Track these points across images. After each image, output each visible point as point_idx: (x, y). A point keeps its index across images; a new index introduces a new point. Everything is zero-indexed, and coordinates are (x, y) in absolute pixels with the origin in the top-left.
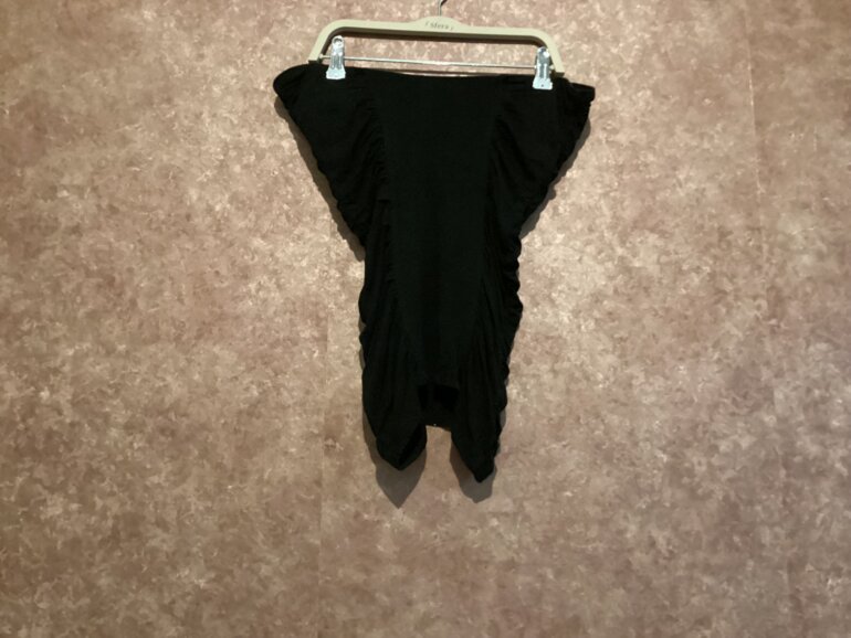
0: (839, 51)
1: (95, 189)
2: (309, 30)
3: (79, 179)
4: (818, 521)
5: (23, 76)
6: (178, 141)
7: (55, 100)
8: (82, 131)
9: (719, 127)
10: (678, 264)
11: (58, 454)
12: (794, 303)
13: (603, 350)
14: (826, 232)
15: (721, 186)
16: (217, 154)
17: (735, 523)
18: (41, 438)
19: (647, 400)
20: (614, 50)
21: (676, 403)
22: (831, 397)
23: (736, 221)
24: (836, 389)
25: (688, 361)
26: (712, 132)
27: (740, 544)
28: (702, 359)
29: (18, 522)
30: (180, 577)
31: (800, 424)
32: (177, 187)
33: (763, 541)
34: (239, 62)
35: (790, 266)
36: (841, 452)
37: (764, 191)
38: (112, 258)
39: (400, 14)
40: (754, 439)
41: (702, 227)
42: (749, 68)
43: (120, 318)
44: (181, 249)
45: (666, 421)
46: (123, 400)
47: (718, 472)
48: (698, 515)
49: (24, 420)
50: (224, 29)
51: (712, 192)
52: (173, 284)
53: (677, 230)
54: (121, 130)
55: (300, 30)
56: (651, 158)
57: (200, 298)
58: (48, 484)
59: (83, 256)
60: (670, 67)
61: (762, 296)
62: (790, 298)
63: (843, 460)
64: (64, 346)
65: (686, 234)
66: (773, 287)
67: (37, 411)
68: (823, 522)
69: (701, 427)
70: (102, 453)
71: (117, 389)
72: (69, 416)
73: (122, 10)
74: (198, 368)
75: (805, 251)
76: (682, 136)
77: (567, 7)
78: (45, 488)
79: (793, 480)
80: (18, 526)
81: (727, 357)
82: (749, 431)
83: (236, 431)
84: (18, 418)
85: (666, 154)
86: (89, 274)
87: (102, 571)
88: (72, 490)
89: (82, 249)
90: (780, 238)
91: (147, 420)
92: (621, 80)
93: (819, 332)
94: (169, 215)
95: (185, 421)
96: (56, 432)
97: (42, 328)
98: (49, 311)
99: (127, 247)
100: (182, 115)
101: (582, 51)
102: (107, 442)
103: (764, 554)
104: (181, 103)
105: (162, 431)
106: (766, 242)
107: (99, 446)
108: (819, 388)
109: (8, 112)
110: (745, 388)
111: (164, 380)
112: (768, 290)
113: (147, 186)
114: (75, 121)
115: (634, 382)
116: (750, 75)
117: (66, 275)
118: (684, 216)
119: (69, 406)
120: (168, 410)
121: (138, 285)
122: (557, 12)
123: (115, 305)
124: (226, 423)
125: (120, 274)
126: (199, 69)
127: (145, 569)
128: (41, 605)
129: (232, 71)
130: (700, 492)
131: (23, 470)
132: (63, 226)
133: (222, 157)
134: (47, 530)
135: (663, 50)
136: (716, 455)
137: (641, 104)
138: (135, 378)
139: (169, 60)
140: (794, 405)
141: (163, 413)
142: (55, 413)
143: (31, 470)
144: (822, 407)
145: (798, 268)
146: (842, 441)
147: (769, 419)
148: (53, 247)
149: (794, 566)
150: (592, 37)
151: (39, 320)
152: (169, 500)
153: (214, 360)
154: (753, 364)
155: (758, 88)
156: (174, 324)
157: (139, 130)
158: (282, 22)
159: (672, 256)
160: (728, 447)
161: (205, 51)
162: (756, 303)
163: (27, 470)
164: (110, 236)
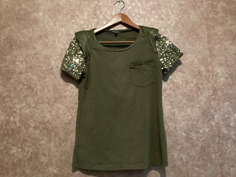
0: (230, 22)
1: (26, 62)
2: (85, 18)
3: (22, 59)
4: (228, 152)
5: (7, 31)
6: (49, 48)
7: (15, 37)
8: (23, 46)
9: (197, 43)
10: (187, 81)
11: (15, 135)
12: (219, 91)
13: (167, 105)
14: (227, 71)
15: (198, 59)
16: (59, 51)
17: (205, 153)
18: (11, 131)
19: (179, 119)
20: (168, 23)
21: (187, 119)
22: (230, 117)
23: (203, 69)
24: (232, 115)
25: (190, 108)
26: (196, 45)
27: (206, 159)
28: (195, 107)
29: (4, 155)
30: (49, 170)
31: (222, 125)
32: (48, 61)
33: (212, 158)
34: (66, 26)
35: (218, 81)
36: (234, 133)
37: (210, 60)
38: (31, 80)
39: (110, 13)
40: (210, 129)
41: (193, 70)
42: (205, 27)
43: (32, 97)
44: (50, 78)
45: (185, 124)
46: (33, 120)
47: (200, 138)
48: (194, 151)
49: (6, 126)
50: (62, 18)
51: (196, 61)
52: (47, 88)
53: (186, 71)
54: (33, 45)
55: (82, 18)
57: (55, 91)
59: (22, 80)
60: (184, 27)
61: (211, 89)
62: (218, 90)
63: (234, 135)
64: (17, 105)
65: (189, 72)
66: (213, 87)
67: (9, 123)
68: (229, 152)
69: (194, 126)
70: (28, 135)
71: (32, 117)
72: (18, 124)
73: (34, 13)
74: (54, 111)
75: (222, 77)
76: (187, 46)
77: (155, 11)
78: (12, 145)
79: (220, 141)
80: (4, 156)
81: (201, 106)
82: (208, 127)
83: (65, 128)
84: (4, 125)
86: (24, 85)
87: (27, 168)
88: (19, 146)
89: (22, 78)
90: (215, 73)
91: (40, 125)
92: (170, 31)
93: (226, 99)
94: (46, 69)
95: (51, 126)
96: (15, 129)
97: (11, 100)
98: (13, 96)
99: (35, 77)
100: (50, 41)
101: (159, 23)
102: (29, 132)
103: (213, 161)
104: (50, 38)
105: (44, 129)
106: (211, 74)
107: (26, 133)
108: (227, 115)
109: (2, 41)
110: (207, 115)
111: (45, 114)
112: (212, 88)
113: (40, 60)
114: (21, 43)
115: (176, 113)
116: (206, 29)
117: (18, 85)
118: (188, 68)
119: (18, 122)
120: (46, 123)
121: (38, 88)
122: (153, 12)
123: (31, 94)
124: (62, 126)
125: (33, 85)
126: (55, 29)
127: (39, 168)
129: (64, 29)
130: (194, 144)
131: (5, 140)
132: (17, 72)
133: (61, 53)
135: (182, 22)
136: (199, 134)
137: (176, 37)
138: (37, 114)
139: (47, 26)
140: (220, 120)
141: (45, 123)
142: (15, 124)
143: (8, 140)
144: (228, 120)
145: (220, 82)
146: (234, 129)
148: (14, 78)
149: (221, 165)
150: (162, 19)
151: (10, 98)
152: (46, 148)
153: (59, 108)
154: (209, 108)
155: (208, 32)
156: (48, 99)
157: (38, 45)
158: (78, 16)
159: (185, 78)
160: (202, 131)
161: (56, 24)
162: (209, 91)
163: (7, 140)
164: (30, 74)
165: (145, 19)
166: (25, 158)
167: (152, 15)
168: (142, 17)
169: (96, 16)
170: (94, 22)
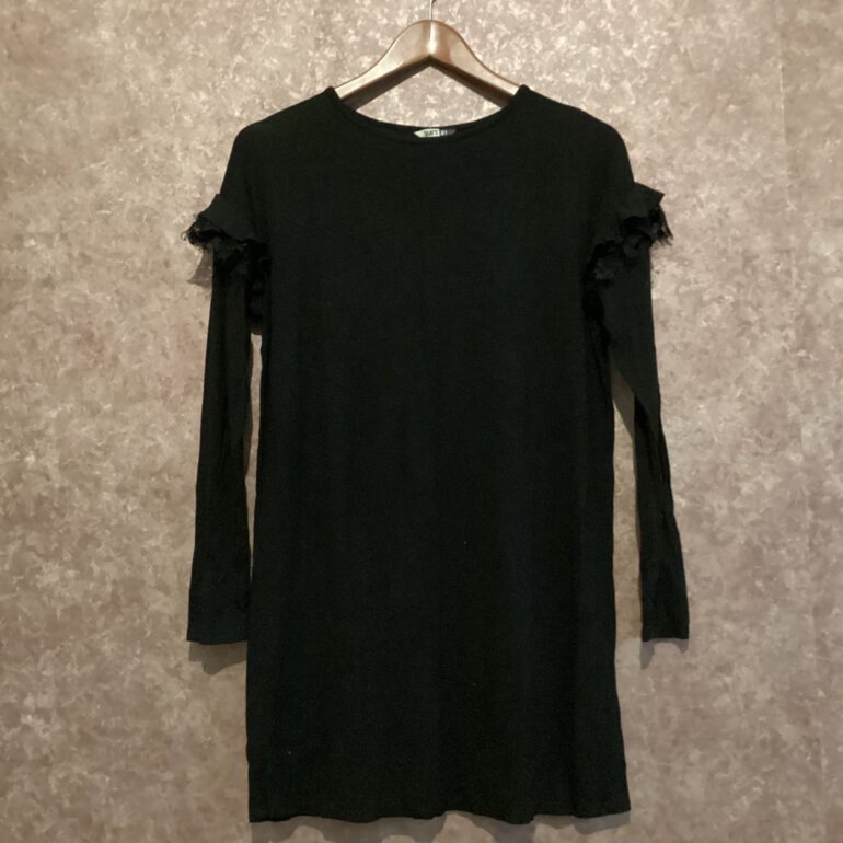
1: (64, 236)
2: (285, 45)
3: (46, 225)
6: (150, 179)
7: (11, 138)
8: (44, 172)
9: (744, 138)
10: (698, 294)
11: (49, 520)
12: (825, 332)
15: (746, 205)
16: (192, 192)
17: (757, 567)
18: (31, 504)
20: (627, 53)
21: (696, 446)
23: (762, 243)
25: (709, 399)
26: (735, 143)
27: (763, 590)
28: (724, 397)
29: (14, 591)
31: (830, 462)
32: (151, 231)
33: (788, 586)
34: (210, 85)
35: (822, 290)
37: (795, 209)
38: (89, 311)
39: (385, 21)
40: (779, 480)
41: (725, 251)
42: (780, 67)
43: (101, 375)
44: (162, 299)
45: (685, 464)
46: (114, 462)
47: (740, 516)
48: (718, 560)
49: (11, 487)
50: (192, 47)
51: (737, 212)
52: (155, 337)
53: (697, 256)
55: (275, 44)
56: (669, 176)
57: (184, 351)
58: (41, 551)
59: (57, 310)
60: (691, 70)
61: (790, 326)
62: (820, 326)
64: (44, 407)
65: (708, 261)
67: (24, 477)
69: (721, 469)
70: (95, 518)
71: (106, 450)
72: (58, 481)
73: (76, 30)
74: (189, 427)
75: (834, 275)
76: (703, 150)
78: (39, 556)
79: (820, 522)
80: (14, 595)
81: (750, 393)
82: (773, 471)
84: (5, 485)
85: (686, 171)
86: (65, 330)
87: (104, 637)
88: (67, 557)
89: (56, 301)
90: (811, 260)
91: (140, 482)
92: (635, 88)
94: (146, 263)
96: (46, 498)
97: (21, 389)
98: (27, 372)
99: (103, 298)
100: (151, 149)
101: (590, 54)
102: (100, 506)
103: (789, 598)
104: (150, 135)
105: (157, 493)
106: (796, 266)
107: (91, 510)
110: (770, 426)
111: (154, 440)
112: (797, 319)
113: (120, 231)
114: (36, 161)
116: (781, 75)
117: (42, 332)
118: (705, 241)
119: (57, 470)
120: (161, 471)
121: (119, 341)
122: (563, 10)
123: (96, 362)
125: (99, 329)
126: (166, 96)
127: (148, 633)
128: (44, 673)
129: (203, 96)
130: (721, 536)
131: (14, 538)
132: (33, 279)
133: (199, 196)
134: (45, 598)
135: (682, 50)
136: (738, 498)
137: (658, 113)
138: (124, 439)
139: (133, 87)
140: (823, 442)
141: (157, 474)
142: (44, 479)
143: (23, 537)
145: (831, 293)
147: (796, 458)
148: (25, 303)
149: (821, 610)
150: (600, 38)
151: (17, 380)
152: (168, 563)
154: (779, 400)
155: (789, 89)
156: (160, 380)
157: (107, 168)
158: (254, 36)
159: (692, 286)
160: (751, 489)
161: (172, 74)
162: (784, 333)
163: (19, 538)
164: (84, 287)
165: (533, 43)
166: (94, 601)
167: (560, 21)
168: (518, 30)
169: (330, 33)
170: (322, 62)
